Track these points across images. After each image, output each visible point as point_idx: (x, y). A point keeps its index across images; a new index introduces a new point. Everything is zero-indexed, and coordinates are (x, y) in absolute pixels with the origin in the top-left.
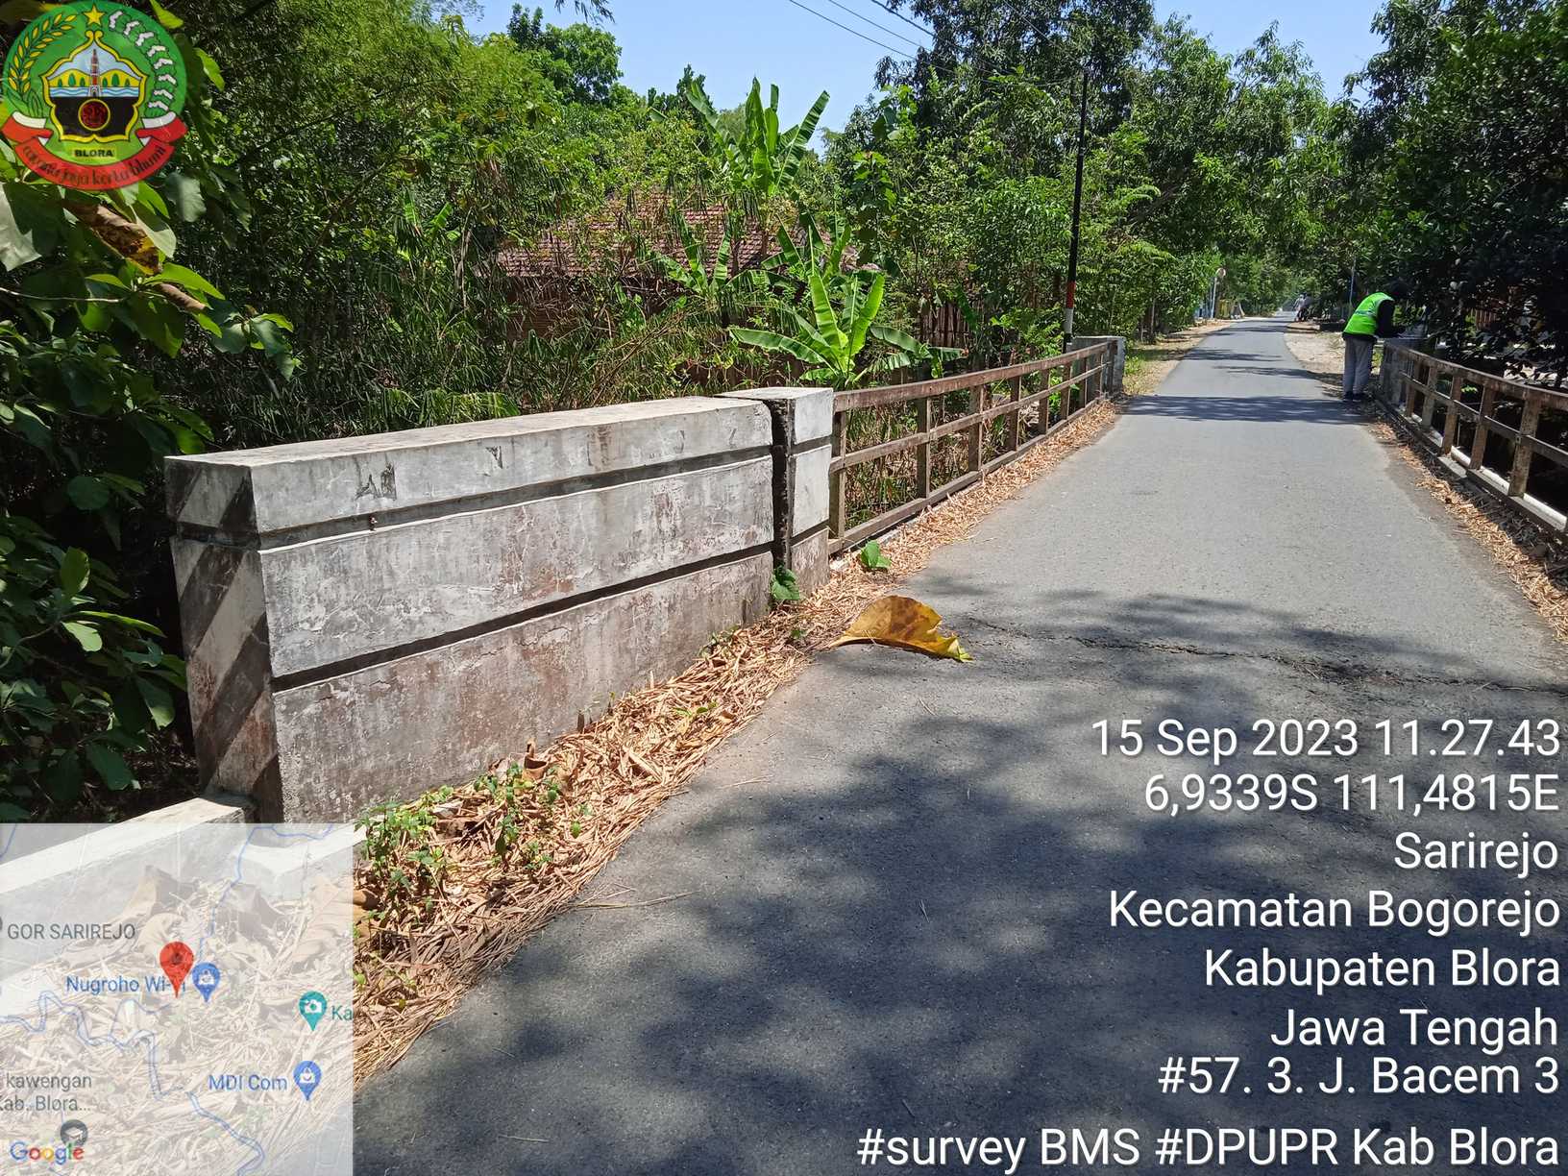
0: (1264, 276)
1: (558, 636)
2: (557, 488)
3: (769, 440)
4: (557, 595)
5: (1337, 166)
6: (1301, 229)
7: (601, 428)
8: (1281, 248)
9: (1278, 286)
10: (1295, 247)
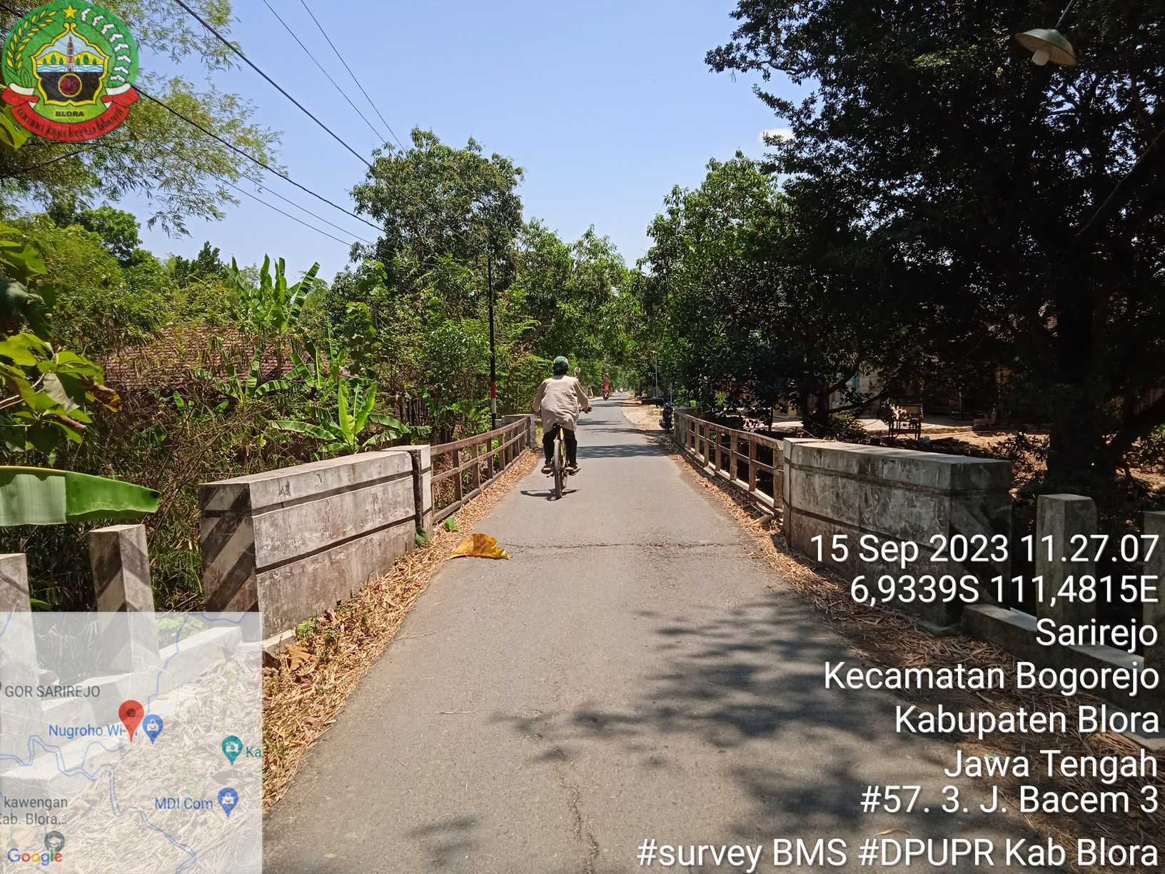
0: (603, 370)
1: (342, 556)
2: (338, 491)
3: (411, 469)
4: (341, 538)
5: (638, 309)
6: (623, 345)
7: (353, 465)
8: (613, 354)
9: (613, 376)
10: (620, 354)
